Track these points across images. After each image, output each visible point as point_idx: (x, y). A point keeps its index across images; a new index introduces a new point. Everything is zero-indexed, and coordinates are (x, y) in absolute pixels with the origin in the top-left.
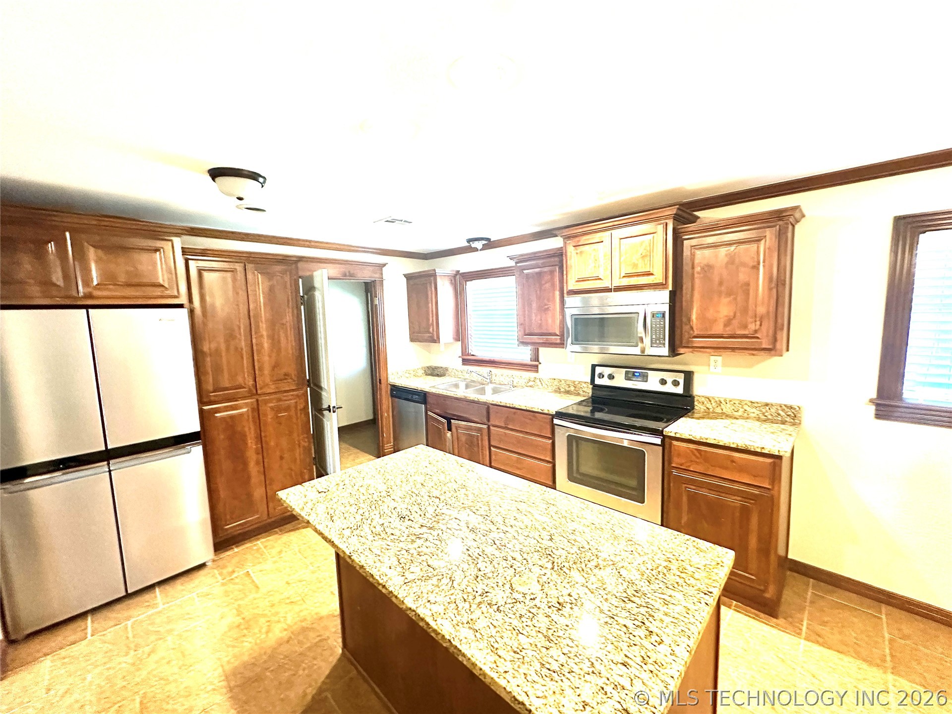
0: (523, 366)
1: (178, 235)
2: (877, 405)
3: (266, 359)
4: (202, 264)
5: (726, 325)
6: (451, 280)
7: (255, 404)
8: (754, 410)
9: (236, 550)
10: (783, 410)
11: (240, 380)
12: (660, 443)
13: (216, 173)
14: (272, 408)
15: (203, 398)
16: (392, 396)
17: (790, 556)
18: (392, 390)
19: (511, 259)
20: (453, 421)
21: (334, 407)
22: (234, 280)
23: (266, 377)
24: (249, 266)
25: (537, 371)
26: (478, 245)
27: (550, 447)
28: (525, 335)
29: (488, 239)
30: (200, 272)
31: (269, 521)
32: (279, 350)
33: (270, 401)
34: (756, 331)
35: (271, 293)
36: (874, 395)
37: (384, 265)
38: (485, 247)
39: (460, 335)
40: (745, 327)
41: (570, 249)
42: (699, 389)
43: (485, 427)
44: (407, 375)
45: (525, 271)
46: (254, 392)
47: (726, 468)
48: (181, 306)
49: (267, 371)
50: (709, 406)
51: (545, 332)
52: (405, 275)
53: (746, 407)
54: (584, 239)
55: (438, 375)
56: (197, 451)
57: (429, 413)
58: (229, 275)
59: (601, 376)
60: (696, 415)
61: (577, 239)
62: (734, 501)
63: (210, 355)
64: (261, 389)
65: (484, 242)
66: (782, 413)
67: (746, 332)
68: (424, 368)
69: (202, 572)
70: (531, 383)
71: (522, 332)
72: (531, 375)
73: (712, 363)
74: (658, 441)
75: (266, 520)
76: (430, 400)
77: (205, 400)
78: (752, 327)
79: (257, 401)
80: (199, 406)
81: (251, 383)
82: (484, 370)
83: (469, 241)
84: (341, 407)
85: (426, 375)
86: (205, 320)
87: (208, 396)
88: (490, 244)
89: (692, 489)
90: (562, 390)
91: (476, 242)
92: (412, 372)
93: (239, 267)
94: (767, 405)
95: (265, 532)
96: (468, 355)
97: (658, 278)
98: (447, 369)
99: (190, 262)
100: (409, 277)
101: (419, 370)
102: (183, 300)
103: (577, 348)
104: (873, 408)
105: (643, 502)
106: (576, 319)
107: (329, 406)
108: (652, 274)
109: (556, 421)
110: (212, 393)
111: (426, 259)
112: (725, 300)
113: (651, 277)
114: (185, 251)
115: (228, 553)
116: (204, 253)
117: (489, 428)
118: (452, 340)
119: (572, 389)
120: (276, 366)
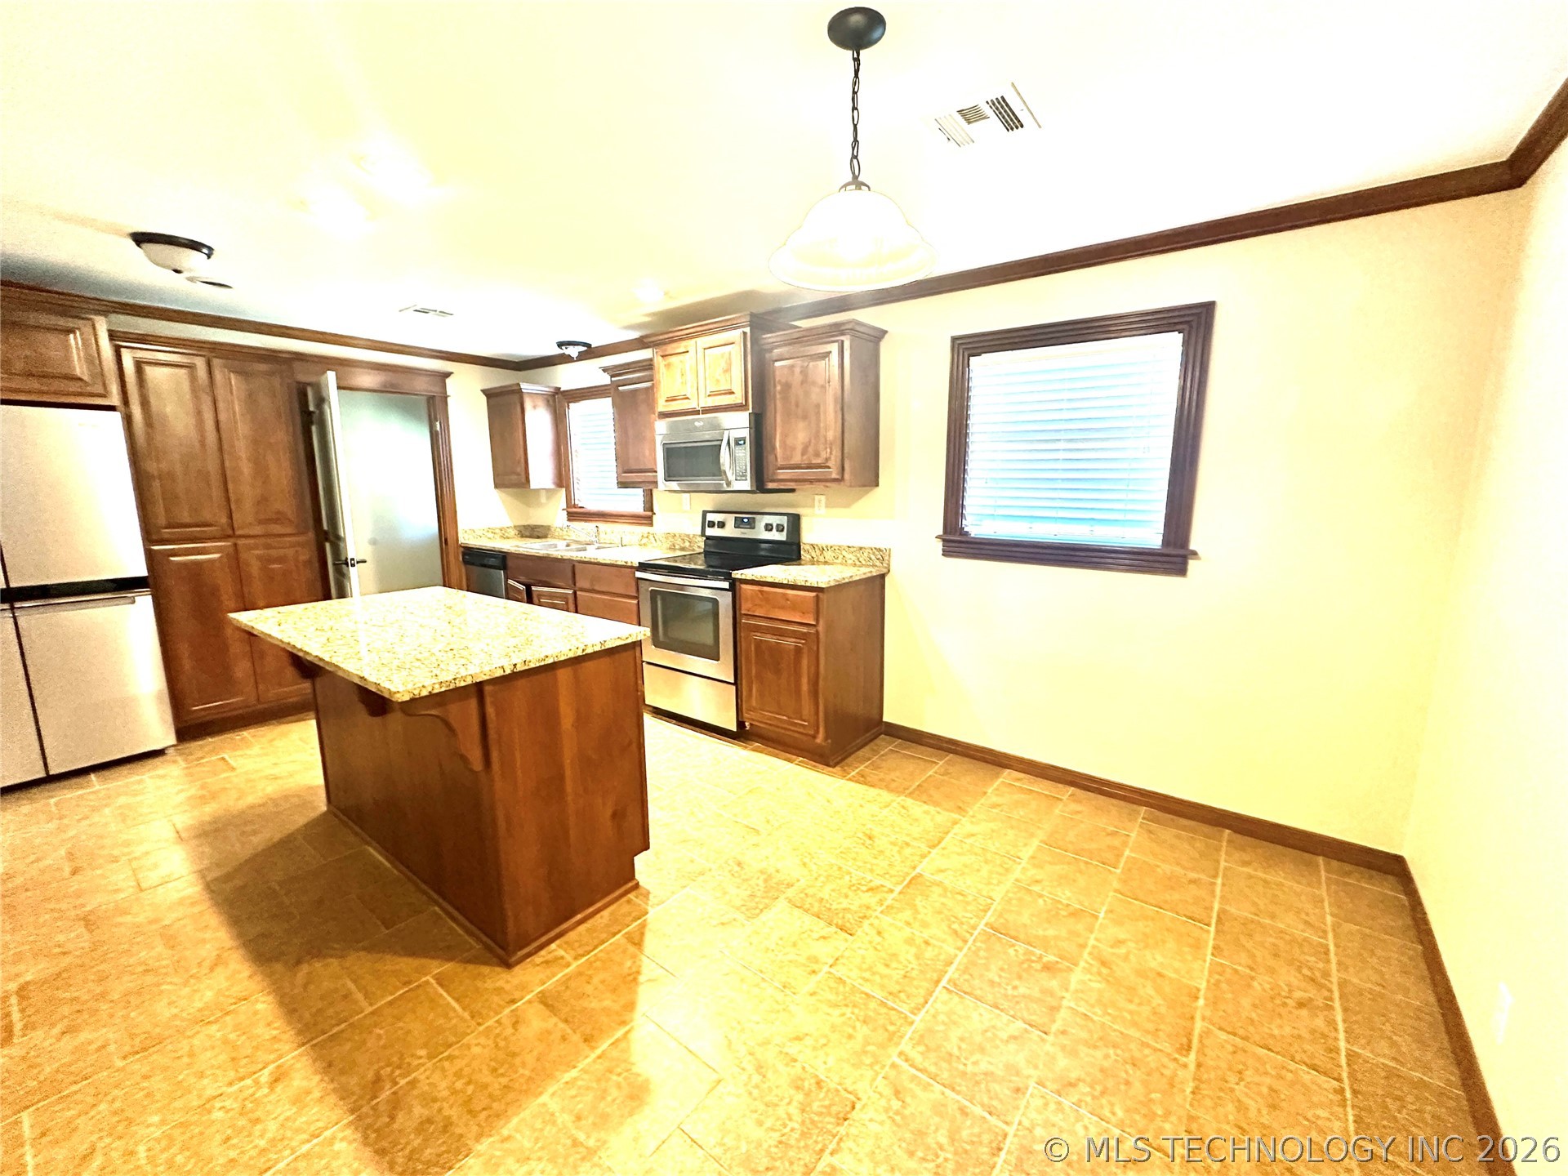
0: (635, 519)
1: (104, 313)
2: (944, 540)
3: (246, 490)
4: (140, 354)
5: (803, 455)
6: (548, 401)
7: (231, 550)
8: (851, 556)
9: (210, 740)
10: (874, 554)
11: (207, 516)
12: (728, 587)
13: (141, 239)
14: (259, 558)
15: (150, 534)
16: (465, 562)
17: (885, 719)
18: (464, 554)
19: (604, 371)
20: (533, 588)
21: (352, 559)
22: (193, 378)
23: (245, 515)
24: (216, 362)
25: (651, 525)
26: (573, 351)
27: (635, 608)
28: (625, 472)
29: (588, 345)
30: (139, 365)
31: (260, 707)
32: (266, 481)
33: (256, 547)
34: (827, 460)
35: (251, 399)
36: (940, 532)
37: (448, 375)
38: (582, 357)
39: (563, 478)
40: (817, 455)
41: (659, 362)
42: (808, 536)
43: (571, 592)
44: (491, 535)
45: (620, 388)
46: (230, 533)
47: (782, 608)
48: (112, 408)
49: (248, 505)
50: (814, 555)
51: (642, 467)
52: (484, 391)
53: (844, 553)
54: (670, 349)
55: (538, 537)
56: (144, 603)
57: (511, 582)
58: (183, 371)
59: (712, 524)
60: (803, 562)
61: (664, 347)
62: (790, 642)
63: (160, 478)
64: (239, 528)
65: (583, 349)
66: (873, 557)
67: (818, 461)
68: (519, 526)
69: (157, 761)
70: (644, 541)
71: (620, 470)
72: (645, 529)
73: (816, 503)
74: (726, 585)
75: (254, 705)
76: (510, 563)
77: (154, 537)
78: (824, 455)
79: (235, 545)
80: (144, 546)
81: (224, 520)
82: (589, 527)
83: (560, 345)
84: (364, 562)
85: (522, 537)
86: (150, 431)
87: (159, 532)
88: (590, 352)
89: (759, 636)
90: (677, 547)
91: (571, 347)
92: (497, 531)
93: (200, 363)
94: (861, 549)
95: (256, 723)
96: (575, 506)
97: (738, 398)
98: (548, 528)
99: (123, 350)
100: (489, 394)
101: (511, 530)
102: (115, 399)
103: (674, 485)
104: (939, 545)
105: (718, 660)
106: (667, 449)
107: (347, 559)
108: (733, 393)
109: (639, 574)
110: (166, 528)
111: (520, 370)
112: (801, 425)
113: (732, 396)
114: (113, 335)
115: (200, 743)
116: (143, 339)
117: (575, 593)
118: (552, 486)
119: (687, 544)
120: (262, 501)
